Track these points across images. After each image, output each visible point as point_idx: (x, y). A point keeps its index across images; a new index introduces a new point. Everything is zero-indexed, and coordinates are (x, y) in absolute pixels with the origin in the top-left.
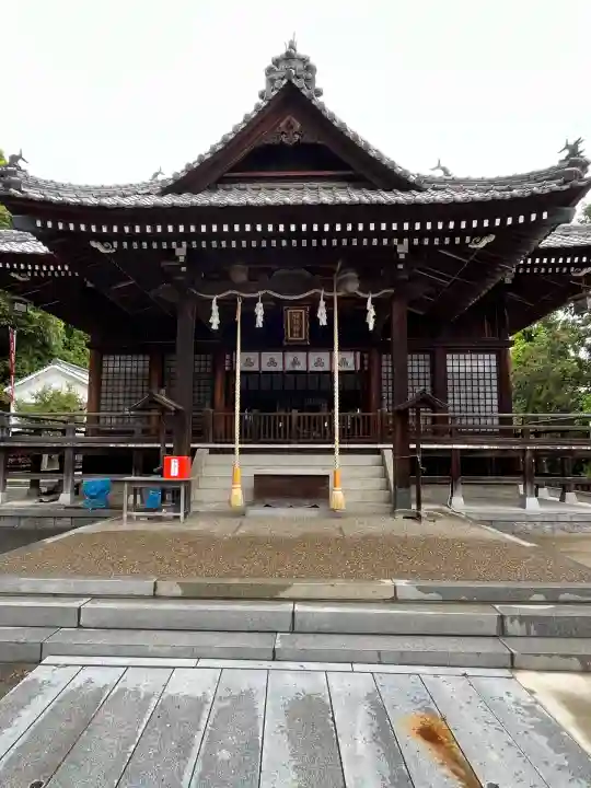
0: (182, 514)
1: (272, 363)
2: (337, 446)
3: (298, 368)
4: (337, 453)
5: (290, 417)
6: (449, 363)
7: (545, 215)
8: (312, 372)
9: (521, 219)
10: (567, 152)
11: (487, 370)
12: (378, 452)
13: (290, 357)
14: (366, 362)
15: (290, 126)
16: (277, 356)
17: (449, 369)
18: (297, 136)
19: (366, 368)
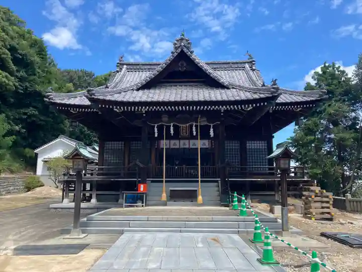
0: (144, 204)
1: (175, 144)
2: (200, 179)
3: (185, 147)
4: (200, 182)
5: (183, 168)
6: (248, 145)
7: (266, 104)
8: (191, 148)
9: (258, 105)
10: (273, 83)
11: (263, 148)
12: (217, 182)
13: (182, 142)
14: (213, 144)
15: (182, 65)
16: (177, 142)
17: (248, 147)
18: (185, 68)
19: (213, 147)
